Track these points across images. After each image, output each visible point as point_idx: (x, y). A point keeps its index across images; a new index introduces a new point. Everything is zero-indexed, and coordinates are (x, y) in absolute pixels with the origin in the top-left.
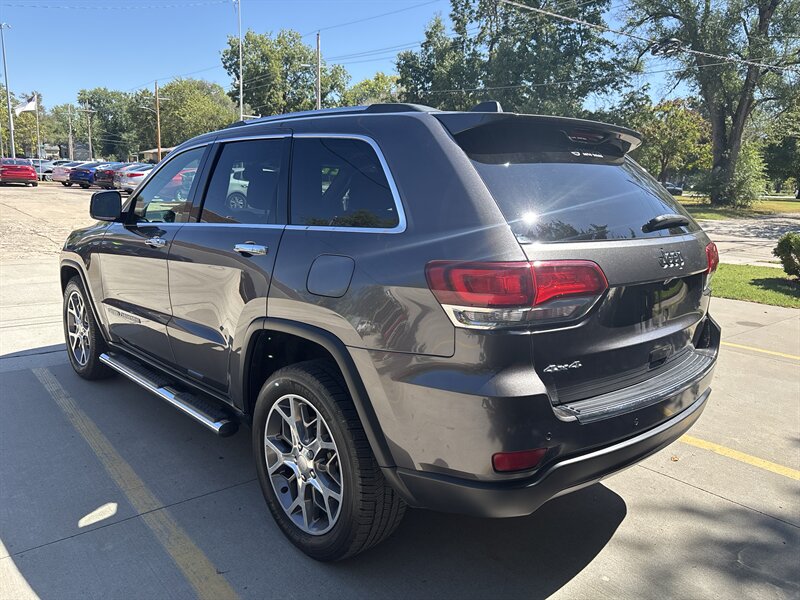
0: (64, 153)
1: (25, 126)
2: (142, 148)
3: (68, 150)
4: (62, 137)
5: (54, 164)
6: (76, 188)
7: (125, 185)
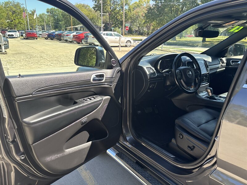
0: (43, 29)
1: (32, 20)
2: (66, 26)
3: (44, 28)
4: (42, 23)
5: (42, 32)
6: (49, 40)
7: (65, 39)
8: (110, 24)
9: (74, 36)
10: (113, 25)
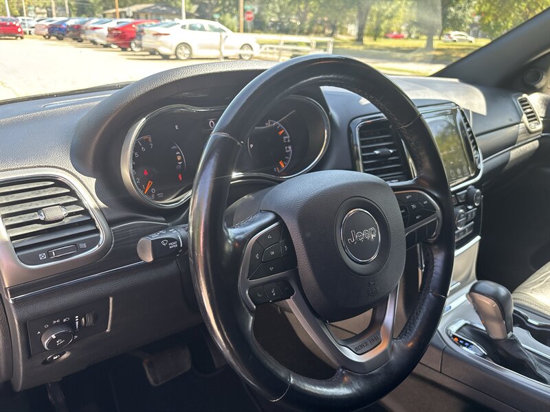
2: (105, 9)
3: (52, 12)
6: (53, 40)
7: (90, 37)
8: (210, 6)
9: (110, 30)
10: (218, 9)
